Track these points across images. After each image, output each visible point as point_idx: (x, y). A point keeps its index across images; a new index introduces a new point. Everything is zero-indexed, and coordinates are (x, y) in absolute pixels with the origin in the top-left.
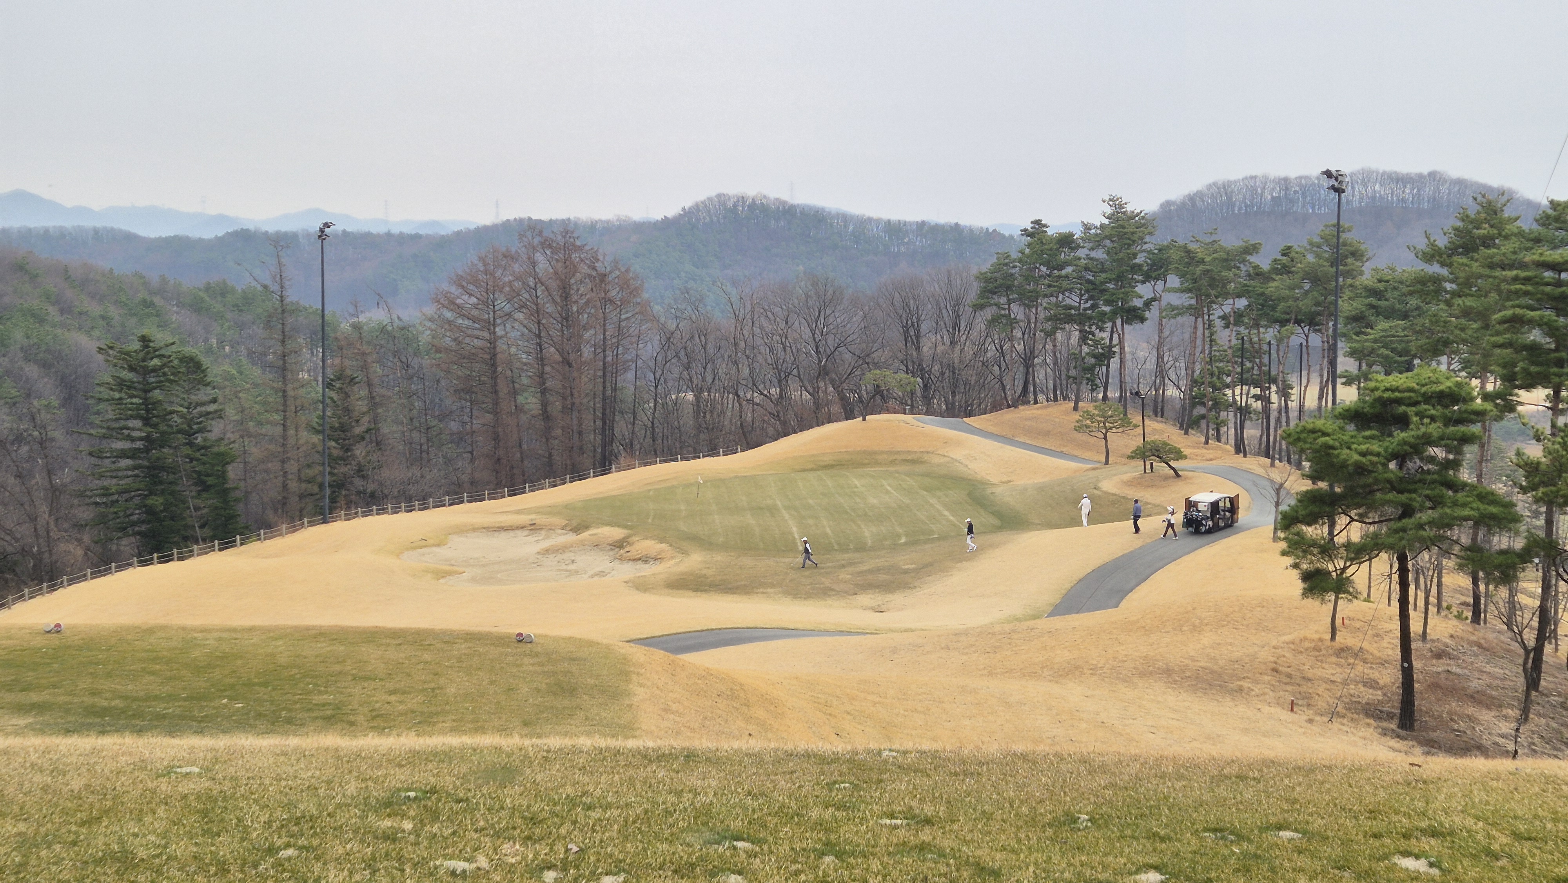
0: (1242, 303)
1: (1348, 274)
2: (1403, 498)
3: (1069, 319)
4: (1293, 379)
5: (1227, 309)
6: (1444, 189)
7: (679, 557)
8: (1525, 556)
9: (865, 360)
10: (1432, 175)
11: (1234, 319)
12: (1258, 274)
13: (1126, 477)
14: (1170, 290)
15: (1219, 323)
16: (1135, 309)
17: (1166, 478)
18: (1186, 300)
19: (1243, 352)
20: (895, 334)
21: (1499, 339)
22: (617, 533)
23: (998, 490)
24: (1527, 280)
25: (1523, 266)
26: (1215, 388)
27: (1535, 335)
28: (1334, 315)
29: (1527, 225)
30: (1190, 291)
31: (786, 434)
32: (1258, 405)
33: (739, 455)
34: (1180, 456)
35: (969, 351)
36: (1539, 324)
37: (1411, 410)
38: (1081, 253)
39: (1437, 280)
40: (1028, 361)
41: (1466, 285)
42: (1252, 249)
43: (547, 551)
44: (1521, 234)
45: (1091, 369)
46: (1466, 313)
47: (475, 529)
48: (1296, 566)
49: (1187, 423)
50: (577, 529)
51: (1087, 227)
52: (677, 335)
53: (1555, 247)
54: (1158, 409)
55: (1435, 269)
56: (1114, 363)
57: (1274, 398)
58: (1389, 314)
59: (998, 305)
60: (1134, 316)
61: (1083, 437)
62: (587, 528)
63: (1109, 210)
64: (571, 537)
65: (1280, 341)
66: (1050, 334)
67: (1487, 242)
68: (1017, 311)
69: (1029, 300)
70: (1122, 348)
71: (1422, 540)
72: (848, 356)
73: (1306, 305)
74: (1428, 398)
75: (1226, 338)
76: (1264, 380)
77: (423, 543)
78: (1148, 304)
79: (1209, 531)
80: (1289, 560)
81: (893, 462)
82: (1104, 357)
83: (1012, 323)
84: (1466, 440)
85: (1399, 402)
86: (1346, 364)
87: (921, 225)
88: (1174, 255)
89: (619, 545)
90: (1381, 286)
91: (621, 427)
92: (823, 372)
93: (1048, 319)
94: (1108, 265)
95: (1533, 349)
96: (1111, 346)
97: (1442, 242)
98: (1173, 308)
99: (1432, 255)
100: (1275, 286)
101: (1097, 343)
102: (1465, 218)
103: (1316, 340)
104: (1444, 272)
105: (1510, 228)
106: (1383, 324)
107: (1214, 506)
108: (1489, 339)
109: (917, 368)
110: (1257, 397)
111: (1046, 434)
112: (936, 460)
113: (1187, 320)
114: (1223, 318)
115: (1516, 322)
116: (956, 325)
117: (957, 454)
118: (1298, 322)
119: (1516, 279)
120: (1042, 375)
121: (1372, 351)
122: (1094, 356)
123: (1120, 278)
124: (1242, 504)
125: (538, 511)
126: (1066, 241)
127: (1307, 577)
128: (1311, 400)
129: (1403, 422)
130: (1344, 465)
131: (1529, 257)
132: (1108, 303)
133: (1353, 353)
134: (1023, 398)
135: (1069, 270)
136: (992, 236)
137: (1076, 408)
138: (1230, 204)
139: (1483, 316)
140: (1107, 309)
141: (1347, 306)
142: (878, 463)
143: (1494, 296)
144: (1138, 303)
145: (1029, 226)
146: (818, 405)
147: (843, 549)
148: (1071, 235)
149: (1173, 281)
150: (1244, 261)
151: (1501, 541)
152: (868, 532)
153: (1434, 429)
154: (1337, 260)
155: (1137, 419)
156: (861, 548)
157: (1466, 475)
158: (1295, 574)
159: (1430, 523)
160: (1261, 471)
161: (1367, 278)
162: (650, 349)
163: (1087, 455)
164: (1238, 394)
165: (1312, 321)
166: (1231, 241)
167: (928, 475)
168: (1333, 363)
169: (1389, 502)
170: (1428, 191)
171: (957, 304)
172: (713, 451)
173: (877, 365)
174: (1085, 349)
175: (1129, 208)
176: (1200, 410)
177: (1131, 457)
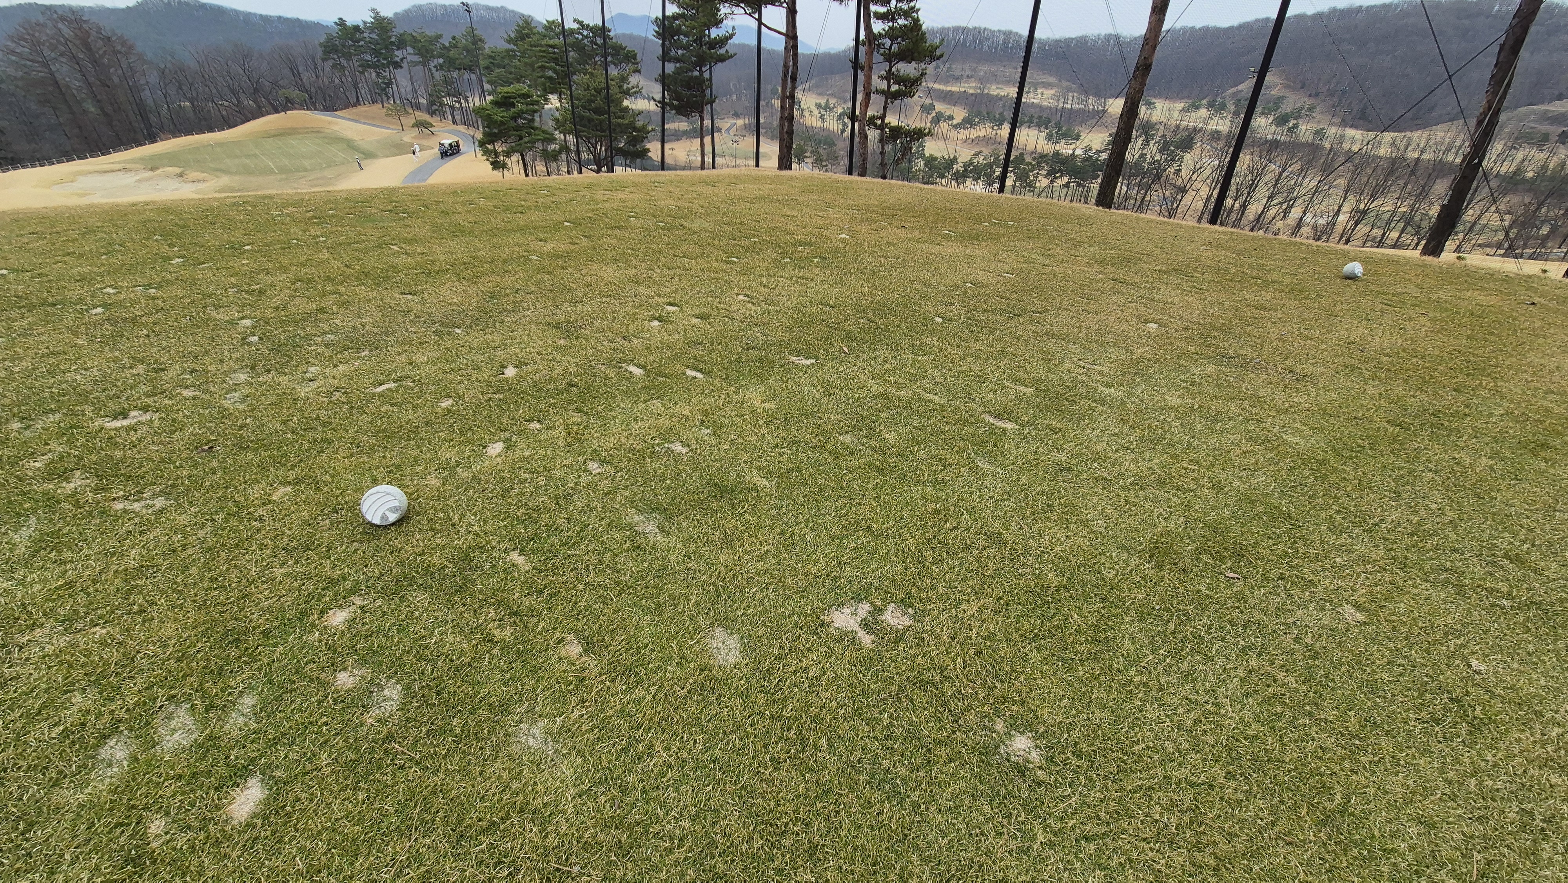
0: (441, 61)
1: (479, 49)
2: (518, 133)
3: (369, 66)
4: (468, 94)
5: (436, 63)
6: (508, 14)
7: (217, 179)
8: (560, 152)
9: (275, 84)
10: (502, 7)
11: (440, 67)
12: (444, 47)
13: (413, 135)
14: (410, 54)
15: (434, 70)
16: (397, 62)
17: (429, 135)
18: (416, 58)
19: (447, 82)
20: (287, 72)
21: (539, 75)
22: (178, 170)
23: (360, 143)
24: (544, 51)
25: (541, 46)
26: (439, 98)
27: (550, 73)
28: (478, 66)
29: (541, 30)
30: (418, 54)
31: (248, 121)
32: (457, 105)
33: (227, 131)
34: (432, 126)
35: (326, 81)
36: (551, 68)
37: (515, 101)
38: (365, 35)
39: (513, 51)
40: (356, 87)
41: (524, 53)
42: (441, 36)
43: (139, 181)
44: (538, 33)
45: (385, 89)
46: (526, 64)
47: (90, 173)
48: (487, 160)
49: (432, 113)
50: (153, 169)
51: (365, 23)
52: (167, 71)
53: (551, 39)
54: (418, 107)
55: (512, 47)
56: (394, 86)
57: (463, 102)
58: (499, 66)
59: (334, 59)
60: (398, 65)
61: (389, 119)
62: (157, 168)
63: (373, 15)
64: (150, 173)
65: (460, 77)
66: (362, 73)
67: (528, 36)
68: (344, 62)
69: (348, 57)
70: (396, 80)
71: (527, 147)
72: (267, 83)
73: (467, 61)
74: (519, 96)
75: (438, 75)
76: (457, 94)
77: (61, 181)
78: (402, 60)
79: (451, 155)
80: (485, 158)
81: (307, 133)
82: (389, 84)
83: (343, 67)
84: (535, 111)
85: (510, 97)
86: (487, 87)
87: (280, 18)
88: (408, 38)
89: (180, 175)
90: (493, 55)
91: (153, 119)
92: (256, 90)
93: (359, 66)
94: (379, 41)
95: (550, 78)
96: (391, 79)
97: (513, 35)
98: (413, 62)
99: (510, 41)
100: (453, 53)
101: (385, 77)
102: (518, 26)
103: (473, 77)
104: (515, 48)
105: (535, 31)
106: (497, 70)
107: (451, 145)
108: (535, 74)
109: (303, 88)
110: (456, 102)
111: (374, 118)
112: (327, 131)
113: (420, 68)
114: (435, 67)
115: (543, 68)
116: (316, 68)
117: (336, 128)
118: (465, 69)
119: (540, 51)
120: (364, 91)
121: (495, 81)
122: (385, 83)
123: (386, 48)
124: (461, 143)
125: (125, 162)
126: (356, 28)
127: (492, 163)
128: (477, 103)
129: (513, 105)
130: (496, 122)
131: (543, 42)
132: (384, 59)
133: (488, 82)
134: (357, 103)
135: (362, 43)
136: (316, 26)
137: (383, 107)
138: (424, 16)
139: (532, 65)
140: (385, 62)
141: (483, 63)
142: (300, 133)
143: (534, 58)
144: (398, 60)
145: (338, 21)
146: (259, 107)
147: (297, 171)
148: (358, 26)
149: (410, 50)
150: (438, 42)
151: (552, 147)
152: (306, 163)
153: (524, 107)
154: (474, 43)
155: (411, 111)
156: (306, 170)
157: (537, 124)
158: (488, 163)
159: (529, 142)
160: (465, 131)
161: (487, 51)
162: (153, 78)
163: (393, 127)
164: (447, 100)
165: (470, 69)
166: (430, 33)
167: (325, 138)
168: (482, 88)
169: (514, 135)
170: (502, 15)
171: (313, 59)
172: (211, 130)
173: (283, 87)
174: (380, 81)
175: (382, 14)
176: (435, 107)
177: (412, 127)
